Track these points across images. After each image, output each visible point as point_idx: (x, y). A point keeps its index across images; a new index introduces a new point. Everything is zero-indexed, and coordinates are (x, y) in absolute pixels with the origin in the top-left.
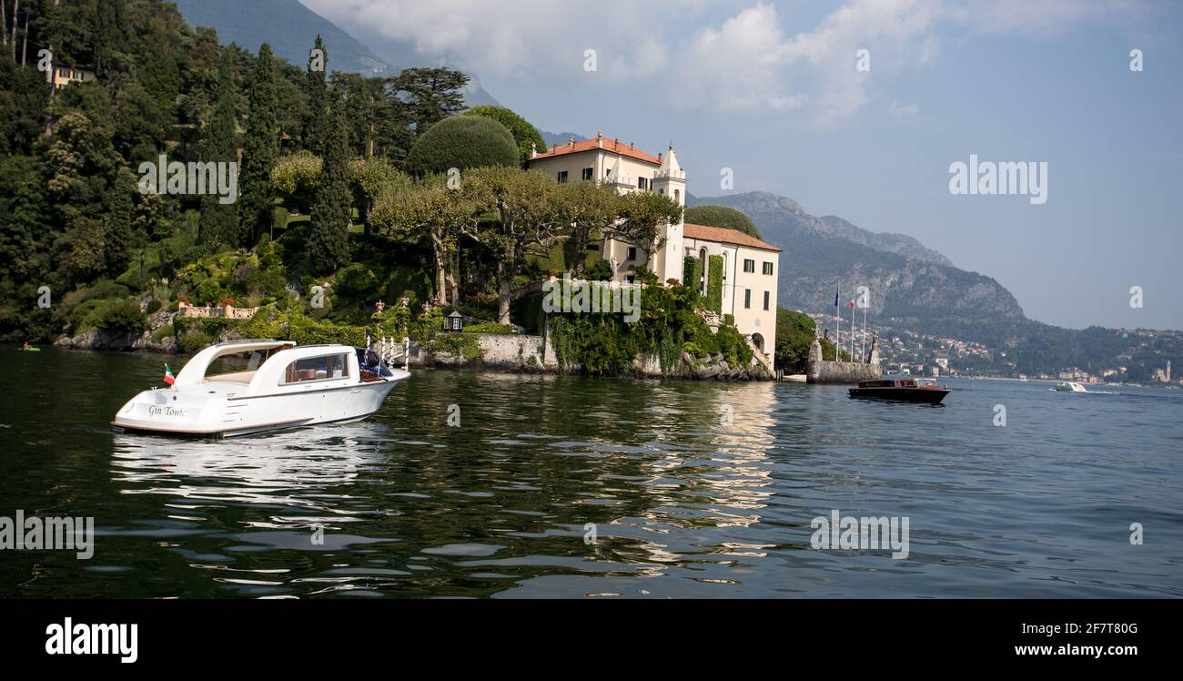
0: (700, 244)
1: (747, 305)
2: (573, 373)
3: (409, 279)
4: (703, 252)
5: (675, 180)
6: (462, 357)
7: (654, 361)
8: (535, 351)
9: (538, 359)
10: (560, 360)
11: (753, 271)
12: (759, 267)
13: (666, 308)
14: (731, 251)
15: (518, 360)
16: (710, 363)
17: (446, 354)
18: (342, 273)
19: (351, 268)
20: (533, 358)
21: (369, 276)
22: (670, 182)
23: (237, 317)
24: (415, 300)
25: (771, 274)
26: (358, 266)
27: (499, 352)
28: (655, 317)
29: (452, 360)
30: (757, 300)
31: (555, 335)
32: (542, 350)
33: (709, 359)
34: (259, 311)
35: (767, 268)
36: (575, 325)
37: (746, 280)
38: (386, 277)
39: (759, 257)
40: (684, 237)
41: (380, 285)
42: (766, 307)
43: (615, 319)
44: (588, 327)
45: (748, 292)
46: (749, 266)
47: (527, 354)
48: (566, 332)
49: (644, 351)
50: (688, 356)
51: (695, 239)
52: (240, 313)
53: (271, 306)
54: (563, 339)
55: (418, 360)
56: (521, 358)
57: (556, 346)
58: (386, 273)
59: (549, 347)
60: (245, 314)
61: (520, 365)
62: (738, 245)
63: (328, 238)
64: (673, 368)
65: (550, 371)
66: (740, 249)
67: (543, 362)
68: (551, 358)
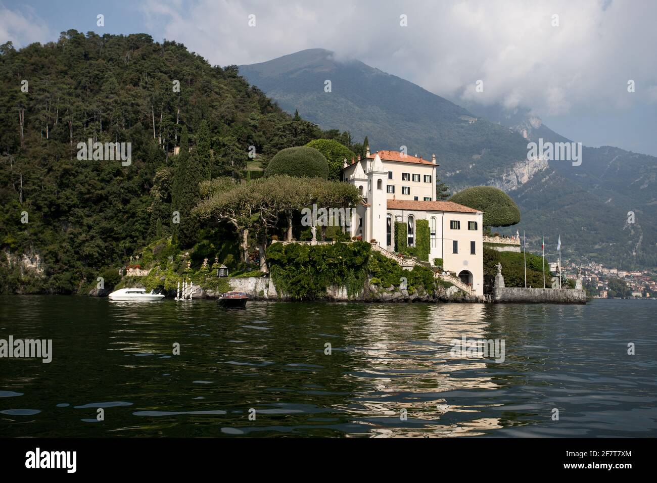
0: (407, 213)
1: (455, 251)
2: (287, 300)
3: (231, 248)
4: (411, 218)
5: (377, 173)
6: (218, 292)
7: (342, 291)
8: (264, 287)
9: (265, 292)
10: (278, 292)
11: (459, 228)
12: (464, 225)
13: (345, 256)
14: (439, 216)
15: (254, 293)
16: (392, 291)
17: (211, 291)
18: (197, 245)
19: (202, 243)
20: (262, 291)
21: (210, 247)
22: (374, 175)
23: (142, 275)
24: (233, 260)
25: (476, 229)
26: (205, 242)
27: (242, 289)
28: (336, 262)
29: (212, 294)
30: (464, 248)
31: (274, 277)
32: (267, 286)
33: (392, 288)
34: (152, 270)
35: (472, 226)
36: (286, 270)
37: (455, 234)
38: (220, 248)
39: (464, 219)
40: (387, 209)
41: (217, 252)
42: (473, 251)
43: (311, 265)
44: (294, 271)
45: (455, 244)
46: (455, 225)
47: (259, 290)
48: (280, 275)
49: (334, 284)
50: (373, 287)
51: (403, 210)
52: (143, 272)
53: (158, 268)
54: (279, 279)
55: (200, 295)
56: (256, 292)
57: (275, 283)
58: (221, 244)
59: (271, 284)
60: (145, 273)
61: (255, 296)
62: (443, 212)
63: (184, 226)
64: (357, 295)
65: (271, 299)
66: (445, 214)
67: (267, 294)
68: (272, 291)
